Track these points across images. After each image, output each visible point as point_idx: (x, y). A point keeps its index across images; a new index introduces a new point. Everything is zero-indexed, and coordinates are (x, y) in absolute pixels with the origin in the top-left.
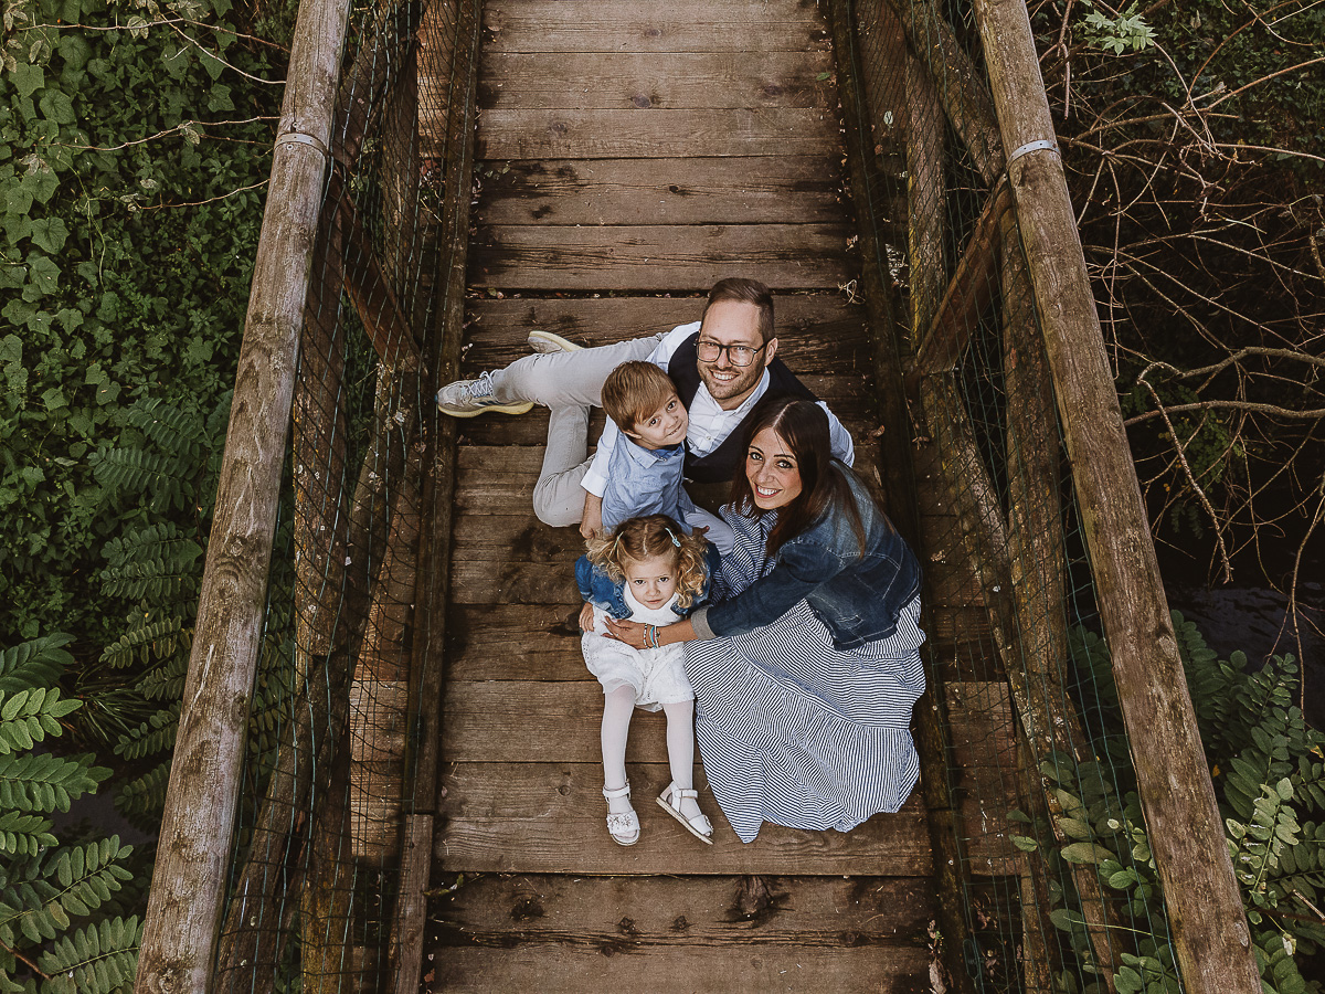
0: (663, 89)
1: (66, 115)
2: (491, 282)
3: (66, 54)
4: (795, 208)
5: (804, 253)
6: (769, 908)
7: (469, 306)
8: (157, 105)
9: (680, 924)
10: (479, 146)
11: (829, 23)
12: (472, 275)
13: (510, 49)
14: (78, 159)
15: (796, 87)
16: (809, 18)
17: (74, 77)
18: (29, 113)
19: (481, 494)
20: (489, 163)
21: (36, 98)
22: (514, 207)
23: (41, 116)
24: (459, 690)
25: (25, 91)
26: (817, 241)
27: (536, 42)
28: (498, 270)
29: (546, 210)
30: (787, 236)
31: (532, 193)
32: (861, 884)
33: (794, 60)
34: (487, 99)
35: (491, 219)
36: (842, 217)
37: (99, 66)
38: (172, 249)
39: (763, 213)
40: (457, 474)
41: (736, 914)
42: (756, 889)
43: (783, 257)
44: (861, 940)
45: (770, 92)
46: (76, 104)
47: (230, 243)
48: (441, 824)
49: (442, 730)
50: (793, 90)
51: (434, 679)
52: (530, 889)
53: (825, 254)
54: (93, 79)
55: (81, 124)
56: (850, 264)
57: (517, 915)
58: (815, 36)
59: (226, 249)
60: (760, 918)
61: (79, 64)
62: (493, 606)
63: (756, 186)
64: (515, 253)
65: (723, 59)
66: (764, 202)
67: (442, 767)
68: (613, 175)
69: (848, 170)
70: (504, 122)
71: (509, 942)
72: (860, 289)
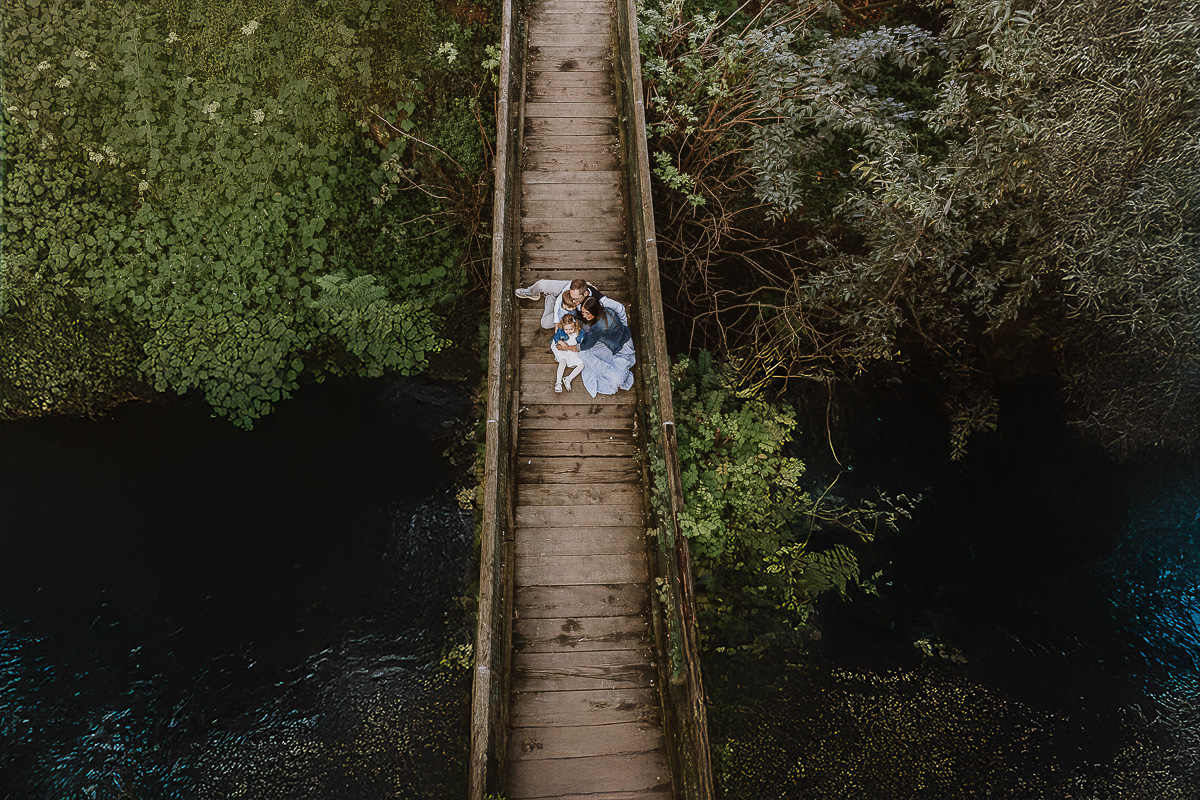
0: (574, 212)
1: (328, 196)
2: (527, 267)
3: (330, 173)
4: (611, 246)
5: (612, 259)
6: (598, 411)
7: (521, 273)
8: (365, 192)
9: (577, 414)
10: (522, 229)
11: (622, 192)
12: (522, 265)
13: (529, 200)
14: (332, 214)
15: (612, 211)
16: (616, 190)
17: (333, 181)
18: (313, 196)
19: (526, 320)
20: (525, 233)
21: (317, 191)
22: (532, 246)
23: (318, 197)
24: (523, 366)
25: (314, 187)
26: (616, 256)
27: (537, 197)
28: (529, 263)
29: (541, 247)
30: (608, 254)
31: (537, 242)
32: (620, 406)
33: (612, 203)
34: (524, 215)
35: (526, 249)
36: (624, 249)
37: (342, 177)
38: (367, 250)
39: (601, 248)
40: (521, 315)
41: (591, 412)
42: (595, 407)
43: (606, 260)
44: (619, 417)
45: (604, 212)
46: (332, 192)
47: (393, 247)
48: (521, 394)
49: (520, 374)
50: (611, 212)
51: (518, 362)
52: (542, 407)
53: (618, 259)
54: (339, 181)
55: (334, 200)
56: (624, 261)
57: (539, 413)
58: (618, 195)
59: (392, 250)
60: (596, 413)
61: (335, 176)
62: (531, 347)
63: (599, 240)
64: (533, 259)
65: (591, 203)
66: (602, 245)
67: (521, 382)
68: (560, 237)
69: (625, 236)
70: (529, 222)
71: (538, 418)
72: (627, 268)
